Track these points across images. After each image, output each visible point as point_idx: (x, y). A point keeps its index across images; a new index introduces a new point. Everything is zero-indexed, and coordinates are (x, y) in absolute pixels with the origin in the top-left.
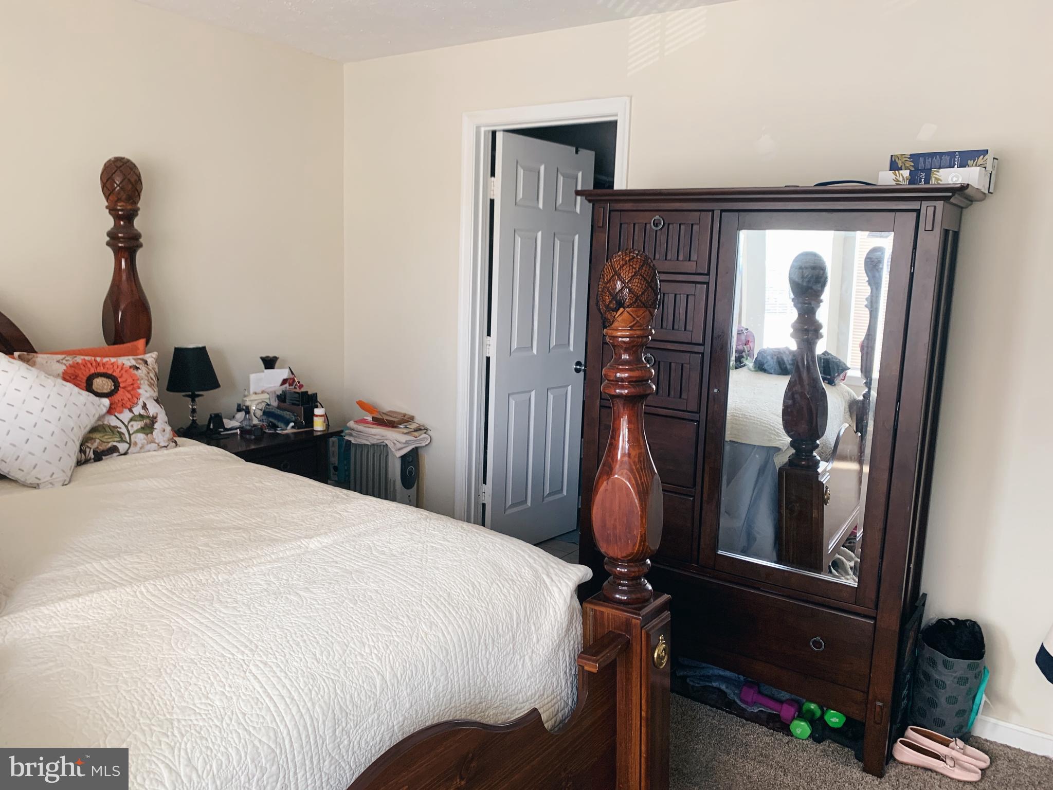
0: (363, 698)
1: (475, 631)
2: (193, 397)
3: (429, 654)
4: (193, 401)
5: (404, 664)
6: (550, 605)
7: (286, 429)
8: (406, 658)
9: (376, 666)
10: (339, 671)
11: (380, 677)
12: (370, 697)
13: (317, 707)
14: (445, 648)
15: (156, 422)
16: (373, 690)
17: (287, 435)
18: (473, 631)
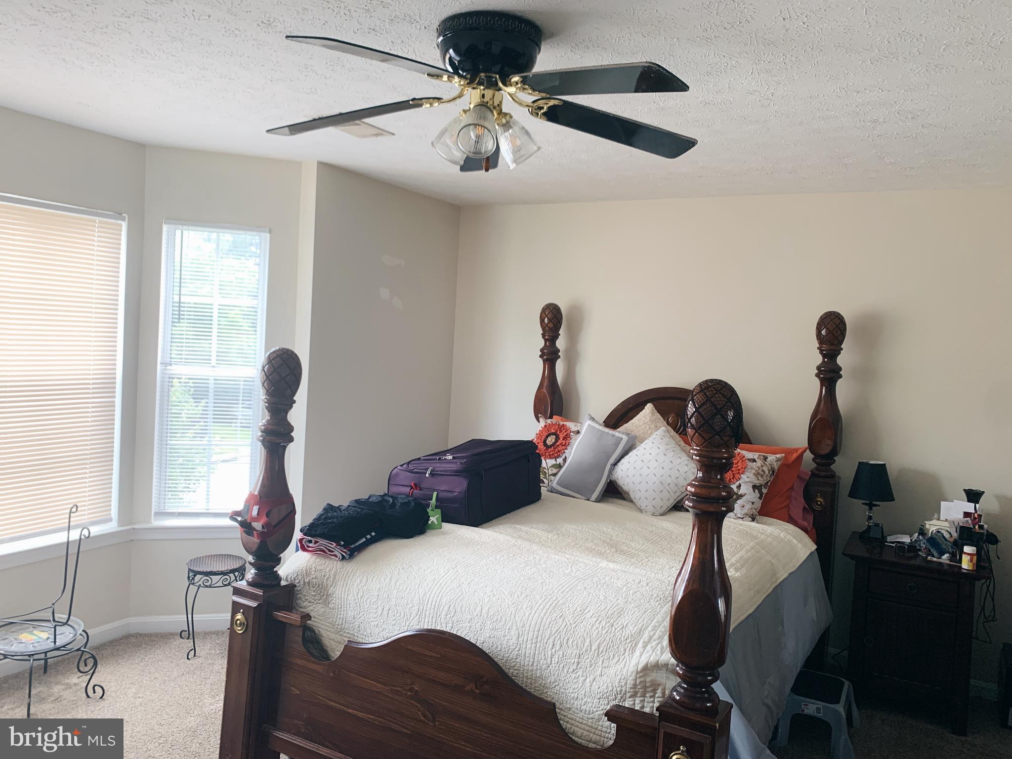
0: (467, 611)
1: (549, 629)
2: (871, 506)
3: (513, 618)
4: (870, 509)
5: (496, 612)
6: (625, 660)
7: (940, 558)
8: (500, 610)
9: (484, 602)
10: (469, 592)
11: (481, 608)
12: (470, 613)
13: (446, 598)
14: (524, 622)
15: (740, 499)
16: (473, 611)
17: (941, 563)
18: (548, 628)
